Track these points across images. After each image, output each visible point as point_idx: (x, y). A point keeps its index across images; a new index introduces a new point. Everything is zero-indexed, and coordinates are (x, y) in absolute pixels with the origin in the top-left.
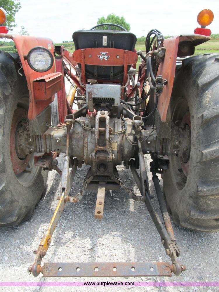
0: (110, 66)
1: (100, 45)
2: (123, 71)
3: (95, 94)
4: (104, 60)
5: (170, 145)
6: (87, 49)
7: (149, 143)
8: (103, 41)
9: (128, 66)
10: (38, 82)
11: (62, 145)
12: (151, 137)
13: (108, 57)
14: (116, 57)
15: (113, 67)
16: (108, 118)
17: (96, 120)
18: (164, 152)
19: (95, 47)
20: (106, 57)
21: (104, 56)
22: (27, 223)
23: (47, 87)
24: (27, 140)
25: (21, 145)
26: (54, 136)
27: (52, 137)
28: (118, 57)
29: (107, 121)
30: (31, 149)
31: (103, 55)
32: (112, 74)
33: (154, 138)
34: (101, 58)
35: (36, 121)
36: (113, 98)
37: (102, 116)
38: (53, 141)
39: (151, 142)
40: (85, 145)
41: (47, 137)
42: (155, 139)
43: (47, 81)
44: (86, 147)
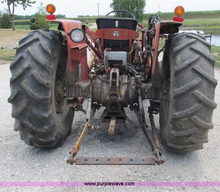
0: (120, 40)
1: (114, 26)
2: (128, 43)
3: (110, 57)
4: (116, 36)
5: (161, 93)
6: (105, 29)
7: (146, 91)
8: (116, 24)
9: (132, 40)
10: (73, 49)
11: (86, 92)
12: (148, 87)
13: (119, 34)
14: (124, 34)
15: (122, 40)
16: (118, 73)
17: (110, 74)
18: (157, 97)
19: (111, 28)
20: (118, 34)
21: (116, 34)
23: (80, 53)
24: (63, 88)
25: (58, 91)
26: (82, 86)
27: (80, 87)
28: (125, 34)
29: (118, 75)
30: (65, 95)
31: (116, 33)
32: (121, 45)
34: (114, 34)
35: (70, 75)
36: (122, 61)
37: (114, 71)
38: (80, 89)
39: (148, 90)
40: (102, 91)
41: (76, 86)
42: (150, 88)
43: (80, 48)
44: (103, 92)
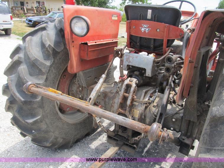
0: (151, 39)
1: (145, 18)
2: (162, 45)
3: (130, 61)
4: (145, 32)
5: (197, 129)
6: (132, 21)
7: (174, 120)
8: (148, 14)
9: (168, 40)
11: (101, 99)
12: (177, 115)
13: (149, 29)
14: (157, 30)
15: (154, 39)
16: (134, 85)
17: (124, 85)
18: (189, 134)
19: (140, 19)
20: (147, 30)
21: (145, 29)
22: (66, 150)
23: (90, 50)
24: (78, 88)
28: (158, 30)
29: (132, 89)
30: (80, 96)
31: (145, 27)
32: (152, 46)
33: (180, 116)
34: (143, 29)
36: (144, 69)
37: (129, 83)
39: (176, 120)
40: (113, 104)
41: (91, 90)
42: (181, 118)
43: (89, 44)
44: (113, 106)
